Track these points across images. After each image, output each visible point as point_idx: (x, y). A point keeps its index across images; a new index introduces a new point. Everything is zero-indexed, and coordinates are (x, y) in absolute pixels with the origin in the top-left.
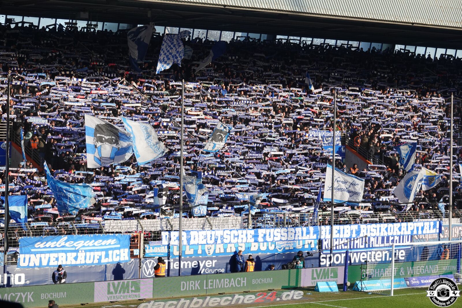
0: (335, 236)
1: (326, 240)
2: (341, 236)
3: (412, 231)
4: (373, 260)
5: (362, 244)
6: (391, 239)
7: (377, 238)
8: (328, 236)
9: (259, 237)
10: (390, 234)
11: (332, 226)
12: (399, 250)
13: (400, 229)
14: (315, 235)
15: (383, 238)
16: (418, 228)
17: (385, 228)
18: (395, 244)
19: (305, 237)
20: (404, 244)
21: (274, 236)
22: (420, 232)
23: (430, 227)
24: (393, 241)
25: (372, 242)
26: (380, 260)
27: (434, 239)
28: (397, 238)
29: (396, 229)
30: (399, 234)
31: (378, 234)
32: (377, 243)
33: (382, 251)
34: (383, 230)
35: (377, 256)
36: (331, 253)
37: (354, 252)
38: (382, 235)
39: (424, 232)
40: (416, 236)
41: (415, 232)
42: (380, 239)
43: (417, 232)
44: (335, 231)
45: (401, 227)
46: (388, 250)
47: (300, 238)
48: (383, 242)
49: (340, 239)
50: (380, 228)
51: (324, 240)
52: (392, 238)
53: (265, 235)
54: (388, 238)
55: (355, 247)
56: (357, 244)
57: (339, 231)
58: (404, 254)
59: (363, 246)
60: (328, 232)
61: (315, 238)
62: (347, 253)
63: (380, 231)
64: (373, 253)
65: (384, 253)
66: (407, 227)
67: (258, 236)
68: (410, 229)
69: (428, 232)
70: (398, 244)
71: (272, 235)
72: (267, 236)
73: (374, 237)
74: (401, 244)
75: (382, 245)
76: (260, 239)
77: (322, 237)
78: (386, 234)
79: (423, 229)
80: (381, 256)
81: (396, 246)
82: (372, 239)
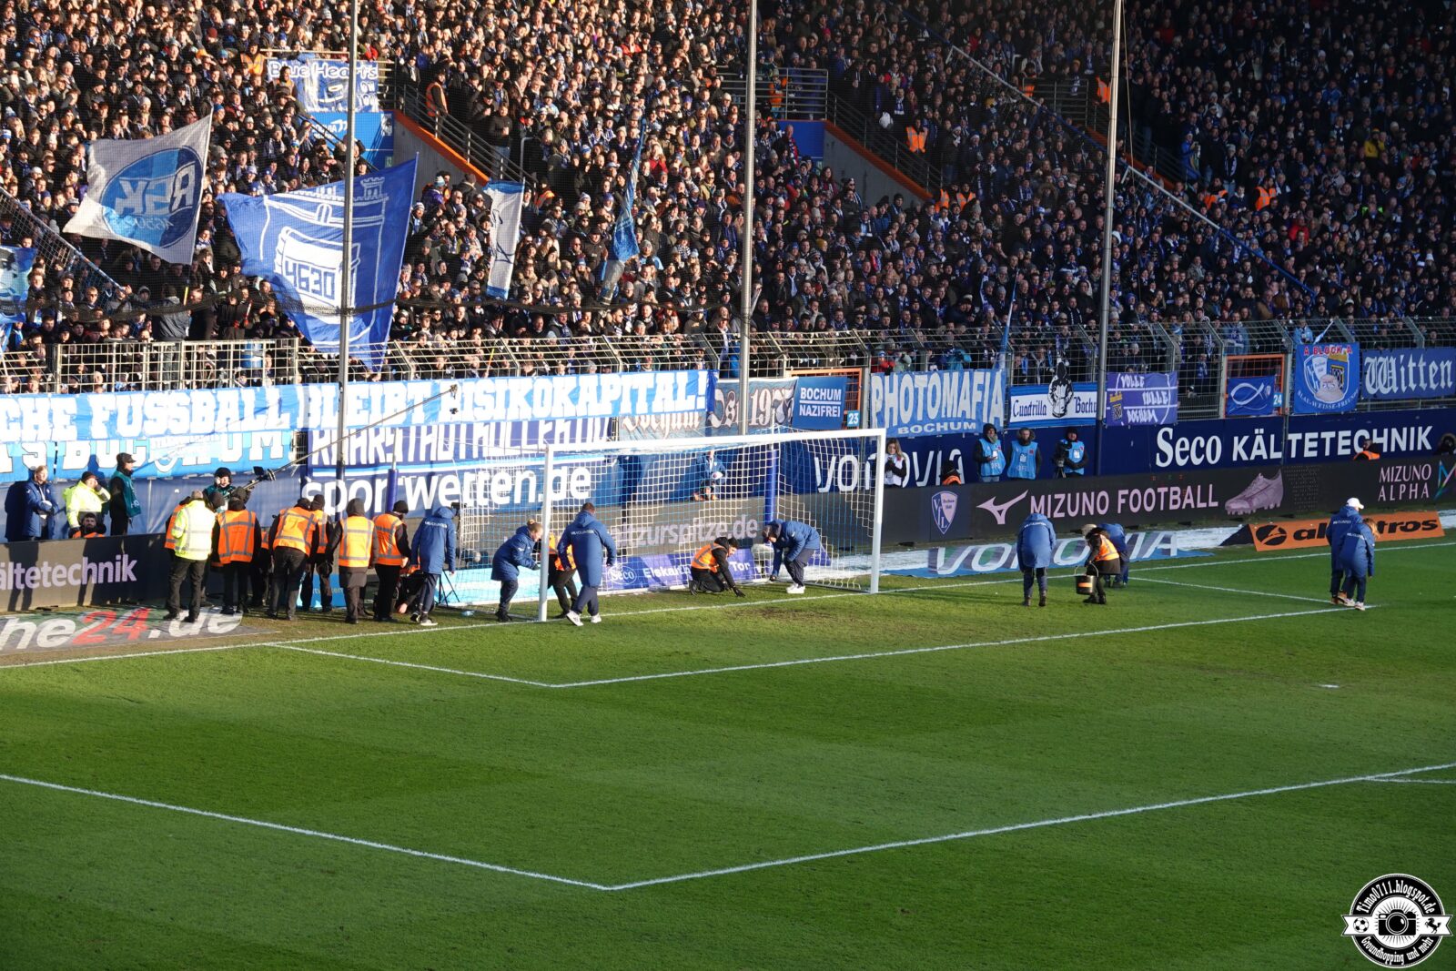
0: (352, 419)
1: (322, 434)
2: (376, 417)
3: (616, 404)
4: (483, 502)
5: (445, 449)
6: (544, 429)
7: (498, 425)
8: (331, 421)
9: (94, 420)
10: (540, 413)
11: (341, 385)
12: (571, 468)
13: (574, 396)
14: (286, 417)
15: (517, 427)
16: (634, 394)
17: (526, 391)
18: (553, 448)
19: (251, 422)
20: (588, 446)
21: (145, 418)
22: (642, 407)
23: (675, 391)
24: (550, 437)
25: (480, 442)
26: (506, 500)
27: (690, 432)
28: (564, 427)
29: (562, 396)
30: (570, 412)
31: (499, 414)
32: (497, 443)
33: (512, 472)
34: (518, 398)
35: (496, 489)
36: (338, 477)
37: (418, 475)
38: (513, 415)
39: (657, 407)
40: (627, 422)
41: (626, 407)
42: (506, 431)
43: (634, 406)
44: (352, 404)
45: (577, 389)
46: (535, 469)
47: (236, 425)
48: (516, 440)
49: (372, 431)
50: (508, 393)
51: (316, 434)
52: (549, 427)
53: (114, 417)
54: (534, 426)
55: (422, 458)
56: (429, 447)
57: (367, 403)
58: (587, 482)
59: (449, 455)
60: (330, 405)
61: (287, 425)
62: (391, 476)
63: (507, 405)
64: (484, 476)
65: (520, 477)
66: (599, 388)
67: (89, 418)
68: (609, 396)
69: (670, 406)
70: (567, 447)
71: (137, 417)
72: (122, 419)
73: (487, 423)
74: (578, 446)
75: (515, 451)
76: (98, 429)
77: (312, 424)
78: (525, 415)
79: (651, 395)
80: (508, 487)
81: (557, 454)
82: (479, 431)
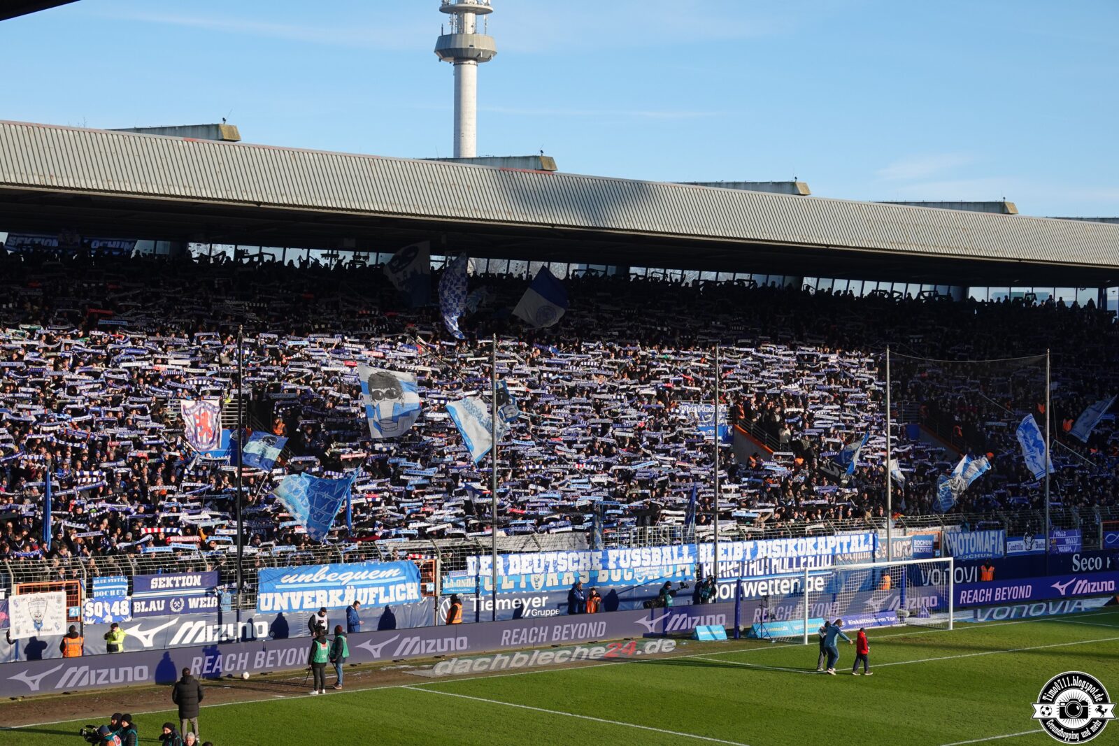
0: (720, 558)
1: (707, 565)
2: (730, 558)
3: (834, 549)
4: (777, 593)
5: (760, 570)
6: (803, 561)
7: (783, 559)
8: (711, 559)
9: (610, 561)
10: (801, 553)
11: (715, 544)
12: (815, 577)
13: (816, 546)
14: (691, 558)
15: (791, 560)
16: (841, 545)
17: (794, 544)
18: (809, 568)
19: (677, 561)
20: (822, 568)
21: (631, 560)
22: (845, 550)
23: (859, 543)
24: (805, 564)
25: (775, 566)
26: (787, 592)
27: (866, 561)
28: (811, 560)
29: (811, 546)
30: (814, 553)
31: (783, 555)
32: (782, 567)
33: (789, 580)
34: (791, 548)
35: (782, 587)
37: (749, 582)
38: (789, 555)
39: (852, 550)
40: (839, 557)
41: (838, 550)
42: (786, 562)
43: (842, 550)
44: (720, 552)
45: (817, 543)
46: (799, 578)
47: (670, 562)
48: (791, 566)
49: (728, 563)
50: (786, 545)
51: (704, 565)
52: (805, 560)
53: (618, 559)
54: (798, 559)
55: (750, 574)
56: (753, 569)
57: (726, 552)
58: (822, 583)
59: (762, 573)
60: (710, 552)
61: (692, 562)
62: (739, 582)
63: (786, 550)
64: (777, 582)
65: (793, 582)
66: (826, 542)
67: (608, 560)
68: (831, 545)
69: (857, 550)
70: (813, 568)
71: (628, 559)
73: (778, 559)
74: (818, 568)
75: (791, 571)
76: (611, 565)
77: (702, 560)
78: (795, 554)
79: (849, 545)
80: (788, 586)
81: (810, 572)
82: (774, 562)
